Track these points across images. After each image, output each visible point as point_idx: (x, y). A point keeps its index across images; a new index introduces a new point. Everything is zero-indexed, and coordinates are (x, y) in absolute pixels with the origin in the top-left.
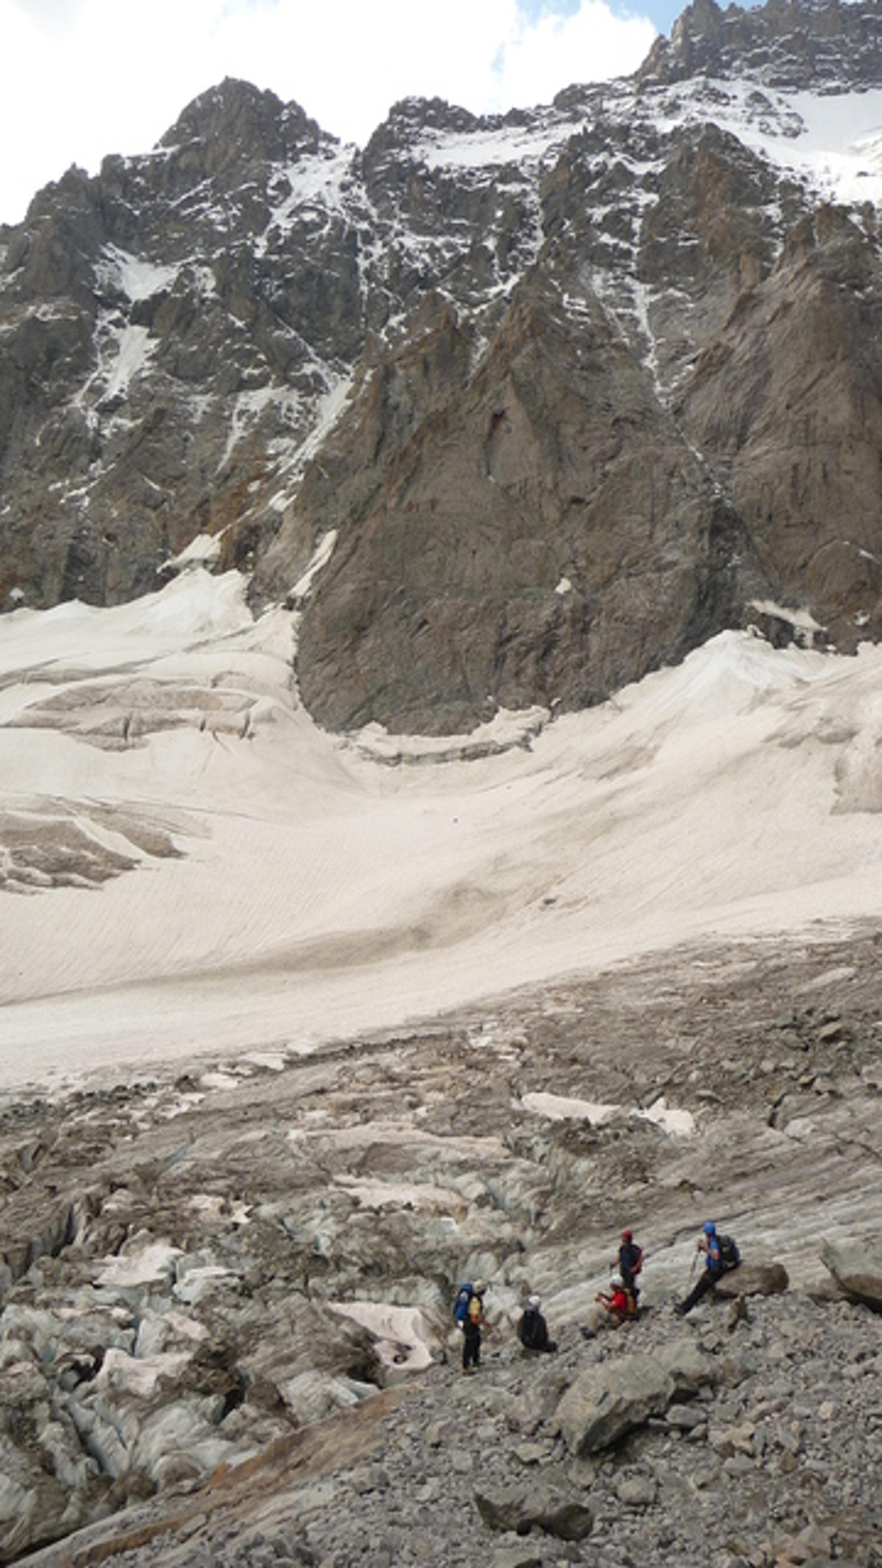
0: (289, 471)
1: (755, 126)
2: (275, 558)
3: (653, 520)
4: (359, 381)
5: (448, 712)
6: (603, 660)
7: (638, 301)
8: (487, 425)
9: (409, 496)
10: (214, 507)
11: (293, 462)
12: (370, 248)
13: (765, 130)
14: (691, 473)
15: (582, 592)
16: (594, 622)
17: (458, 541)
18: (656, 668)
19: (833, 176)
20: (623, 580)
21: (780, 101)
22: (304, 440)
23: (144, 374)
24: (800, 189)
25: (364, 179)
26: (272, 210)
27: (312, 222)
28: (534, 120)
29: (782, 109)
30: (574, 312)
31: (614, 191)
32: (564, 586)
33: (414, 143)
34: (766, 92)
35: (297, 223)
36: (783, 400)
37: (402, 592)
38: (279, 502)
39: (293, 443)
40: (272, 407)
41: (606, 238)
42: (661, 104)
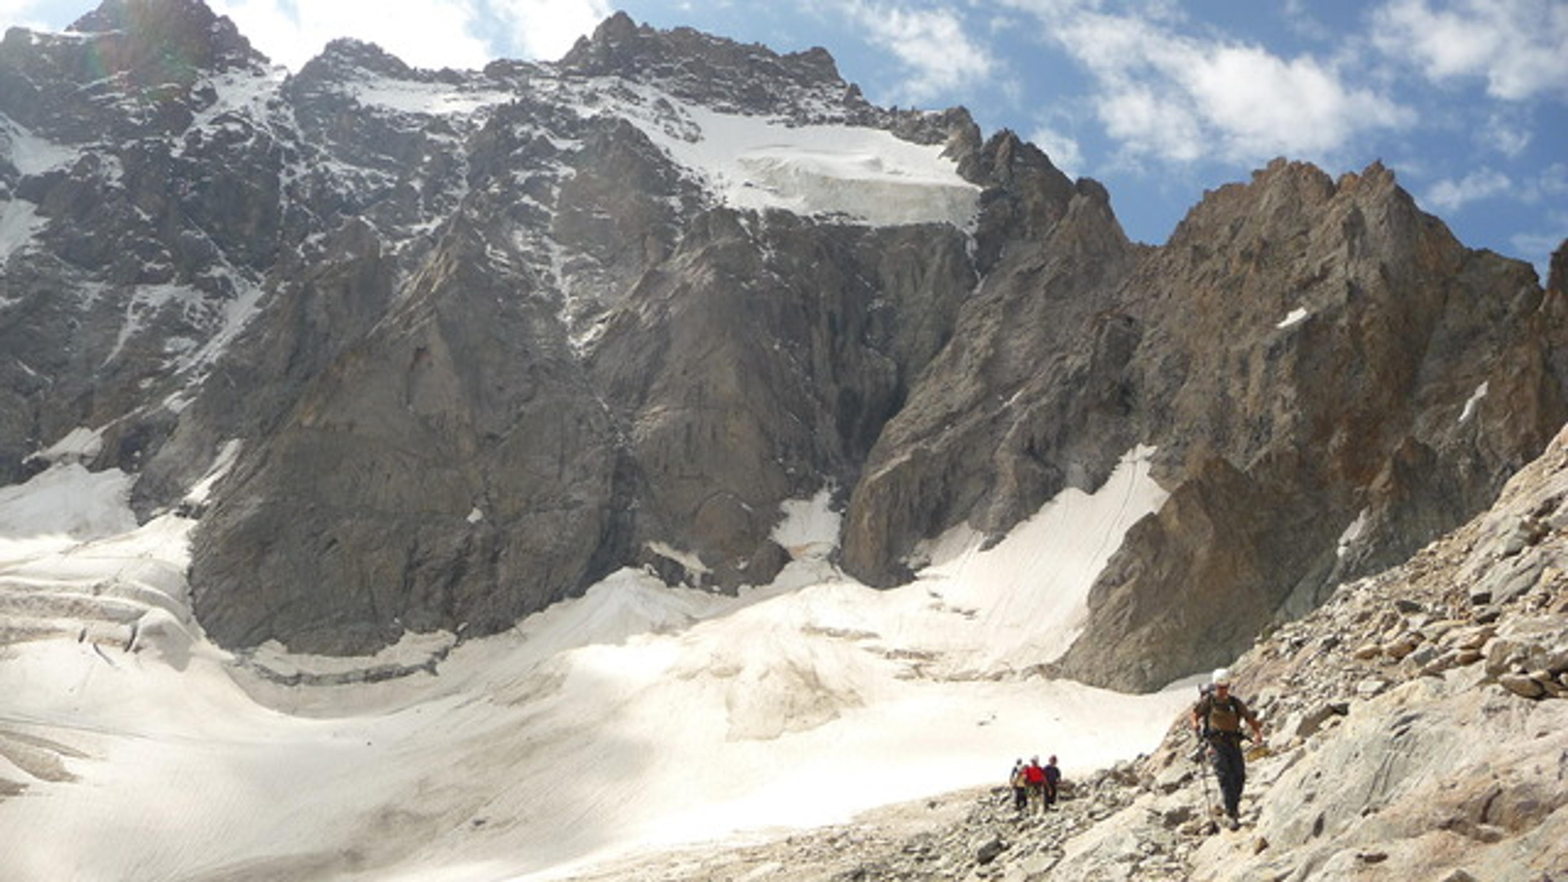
0: (189, 372)
1: (661, 127)
2: (166, 462)
3: (562, 461)
4: (271, 290)
5: (353, 633)
6: (510, 589)
7: (554, 259)
8: (410, 358)
9: (327, 417)
10: (98, 400)
11: (193, 363)
12: (293, 166)
13: (669, 132)
14: (598, 421)
15: (493, 523)
16: (503, 553)
17: (373, 464)
18: (560, 599)
19: (725, 181)
20: (532, 515)
21: (682, 110)
22: (207, 342)
23: (28, 252)
24: (698, 188)
25: (293, 102)
26: (194, 114)
27: (237, 132)
28: (465, 81)
29: (683, 117)
30: (495, 262)
31: (536, 159)
32: (475, 516)
33: (347, 79)
34: (671, 100)
35: (220, 132)
36: (680, 366)
37: (312, 509)
38: (174, 402)
39: (194, 344)
40: (173, 305)
41: (526, 199)
42: (581, 93)
